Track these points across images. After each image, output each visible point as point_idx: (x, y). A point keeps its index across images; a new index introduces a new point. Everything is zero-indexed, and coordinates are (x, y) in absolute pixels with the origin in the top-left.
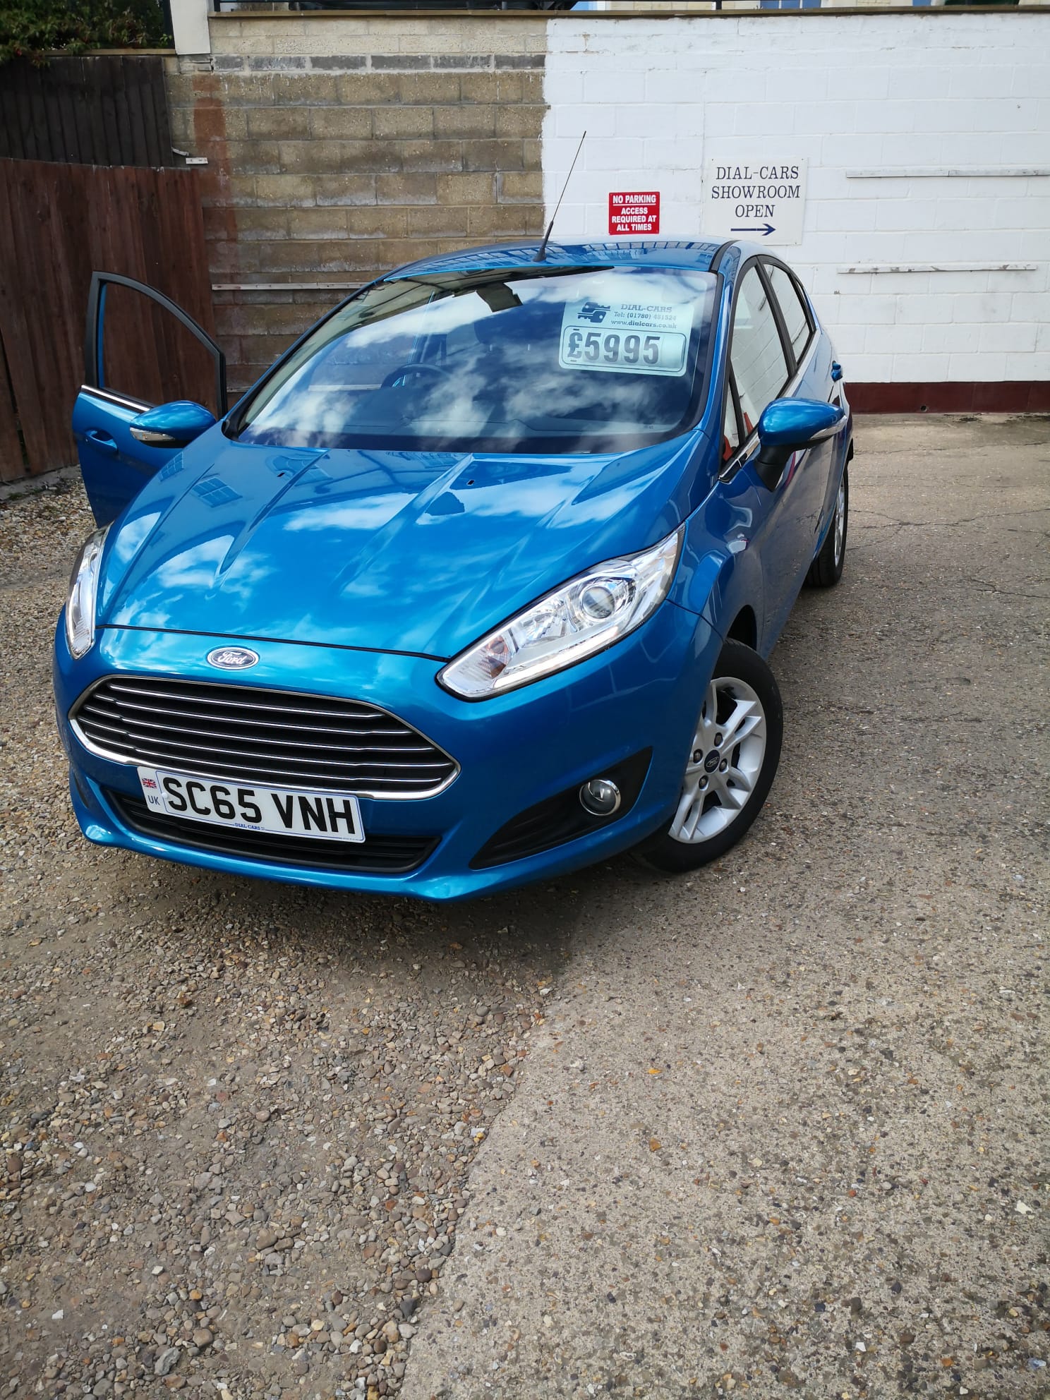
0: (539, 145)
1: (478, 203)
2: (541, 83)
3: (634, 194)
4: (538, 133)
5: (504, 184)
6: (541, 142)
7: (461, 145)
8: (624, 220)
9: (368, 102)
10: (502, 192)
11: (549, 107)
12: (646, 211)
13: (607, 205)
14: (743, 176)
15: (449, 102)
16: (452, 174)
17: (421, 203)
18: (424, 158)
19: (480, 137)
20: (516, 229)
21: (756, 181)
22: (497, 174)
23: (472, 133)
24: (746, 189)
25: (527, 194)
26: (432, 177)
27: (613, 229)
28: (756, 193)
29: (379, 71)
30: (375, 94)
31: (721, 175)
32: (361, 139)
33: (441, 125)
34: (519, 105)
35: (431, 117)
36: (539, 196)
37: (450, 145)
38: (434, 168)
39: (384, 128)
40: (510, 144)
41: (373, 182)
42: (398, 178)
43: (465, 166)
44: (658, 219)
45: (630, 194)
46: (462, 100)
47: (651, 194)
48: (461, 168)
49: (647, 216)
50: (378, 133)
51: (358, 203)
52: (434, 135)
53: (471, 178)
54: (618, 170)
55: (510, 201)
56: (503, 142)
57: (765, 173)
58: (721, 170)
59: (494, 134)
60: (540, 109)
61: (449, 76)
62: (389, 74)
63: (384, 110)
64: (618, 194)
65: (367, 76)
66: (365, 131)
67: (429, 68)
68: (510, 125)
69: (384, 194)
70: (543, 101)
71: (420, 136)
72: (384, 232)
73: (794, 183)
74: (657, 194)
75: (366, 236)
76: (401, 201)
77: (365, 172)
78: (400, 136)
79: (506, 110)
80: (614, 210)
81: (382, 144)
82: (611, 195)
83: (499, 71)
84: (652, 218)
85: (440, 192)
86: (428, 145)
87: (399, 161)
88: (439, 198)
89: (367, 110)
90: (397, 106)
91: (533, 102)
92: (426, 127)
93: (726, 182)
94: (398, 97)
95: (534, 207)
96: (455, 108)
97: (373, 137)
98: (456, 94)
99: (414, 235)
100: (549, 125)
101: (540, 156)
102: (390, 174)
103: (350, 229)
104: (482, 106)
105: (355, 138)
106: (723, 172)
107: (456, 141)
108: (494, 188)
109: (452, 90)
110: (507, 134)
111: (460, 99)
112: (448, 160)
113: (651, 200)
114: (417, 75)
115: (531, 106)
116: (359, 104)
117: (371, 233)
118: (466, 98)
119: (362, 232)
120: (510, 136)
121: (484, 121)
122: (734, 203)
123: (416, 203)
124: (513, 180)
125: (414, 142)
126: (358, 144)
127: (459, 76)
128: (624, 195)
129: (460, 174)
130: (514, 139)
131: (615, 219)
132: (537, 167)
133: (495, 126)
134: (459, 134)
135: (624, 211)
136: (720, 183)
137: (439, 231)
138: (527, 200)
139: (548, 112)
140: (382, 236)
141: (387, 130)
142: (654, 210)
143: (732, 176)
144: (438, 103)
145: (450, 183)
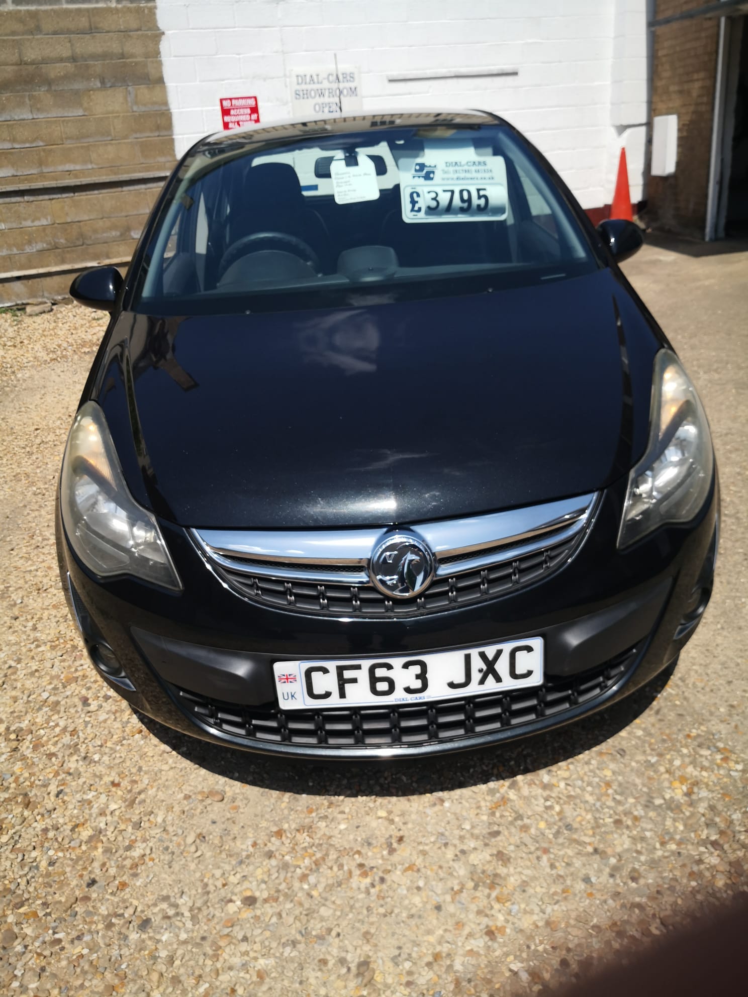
0: (160, 64)
1: (117, 112)
2: (154, 14)
3: (238, 98)
4: (157, 53)
5: (136, 96)
6: (161, 61)
7: (98, 66)
8: (234, 119)
9: (13, 33)
10: (136, 103)
11: (163, 33)
12: (249, 111)
13: (219, 108)
14: (316, 80)
15: (83, 32)
16: (93, 90)
17: (70, 115)
18: (67, 78)
19: (111, 59)
20: (151, 131)
21: (326, 84)
22: (130, 88)
23: (104, 56)
24: (320, 91)
25: (155, 103)
26: (77, 93)
27: (226, 126)
28: (327, 94)
29: (19, 8)
30: (18, 27)
31: (300, 81)
32: (12, 65)
33: (78, 51)
34: (139, 33)
35: (68, 45)
36: (166, 103)
37: (87, 67)
38: (77, 86)
39: (31, 54)
40: (136, 63)
41: (27, 100)
42: (49, 96)
43: (103, 82)
44: (258, 117)
45: (235, 99)
46: (92, 30)
47: (250, 98)
48: (99, 85)
49: (250, 115)
50: (26, 59)
51: (16, 118)
52: (73, 59)
53: (109, 92)
54: (223, 80)
55: (143, 109)
56: (132, 62)
57: (331, 78)
58: (300, 78)
59: (122, 56)
60: (157, 35)
61: (79, 10)
62: (28, 11)
63: (28, 40)
64: (226, 99)
65: (9, 13)
66: (15, 58)
67: (62, 4)
68: (134, 48)
69: (38, 110)
70: (158, 29)
71: (61, 60)
72: (43, 141)
73: (352, 85)
74: (255, 98)
75: (27, 145)
76: (55, 113)
77: (18, 91)
78: (45, 61)
79: (129, 36)
80: (226, 112)
81: (31, 68)
82: (221, 100)
83: (120, 6)
84: (254, 116)
85: (85, 105)
86: (70, 67)
87: (48, 82)
88: (85, 110)
89: (14, 40)
90: (39, 37)
91: (150, 29)
92: (66, 53)
93: (304, 87)
94: (38, 29)
95: (163, 113)
96: (88, 36)
97: (21, 63)
98: (87, 25)
99: (69, 141)
100: (165, 47)
101: (161, 72)
102: (41, 92)
103: (14, 140)
104: (110, 34)
105: (7, 64)
106: (301, 79)
107: (92, 63)
108: (129, 99)
109: (84, 22)
110: (132, 56)
111: (91, 29)
112: (88, 79)
113: (252, 102)
114: (52, 10)
115: (149, 33)
116: (6, 35)
117: (32, 142)
118: (96, 28)
119: (24, 142)
120: (136, 57)
121: (115, 47)
122: (311, 102)
123: (66, 115)
124: (143, 91)
125: (58, 65)
126: (10, 68)
127: (88, 10)
128: (231, 99)
129: (98, 89)
130: (139, 59)
131: (227, 119)
132: (160, 81)
133: (123, 49)
134: (94, 57)
135: (232, 112)
136: (298, 87)
137: (88, 137)
138: (156, 108)
139: (163, 38)
140: (41, 144)
141: (33, 57)
142: (254, 110)
143: (308, 80)
144: (73, 33)
145: (93, 97)
